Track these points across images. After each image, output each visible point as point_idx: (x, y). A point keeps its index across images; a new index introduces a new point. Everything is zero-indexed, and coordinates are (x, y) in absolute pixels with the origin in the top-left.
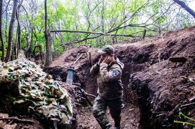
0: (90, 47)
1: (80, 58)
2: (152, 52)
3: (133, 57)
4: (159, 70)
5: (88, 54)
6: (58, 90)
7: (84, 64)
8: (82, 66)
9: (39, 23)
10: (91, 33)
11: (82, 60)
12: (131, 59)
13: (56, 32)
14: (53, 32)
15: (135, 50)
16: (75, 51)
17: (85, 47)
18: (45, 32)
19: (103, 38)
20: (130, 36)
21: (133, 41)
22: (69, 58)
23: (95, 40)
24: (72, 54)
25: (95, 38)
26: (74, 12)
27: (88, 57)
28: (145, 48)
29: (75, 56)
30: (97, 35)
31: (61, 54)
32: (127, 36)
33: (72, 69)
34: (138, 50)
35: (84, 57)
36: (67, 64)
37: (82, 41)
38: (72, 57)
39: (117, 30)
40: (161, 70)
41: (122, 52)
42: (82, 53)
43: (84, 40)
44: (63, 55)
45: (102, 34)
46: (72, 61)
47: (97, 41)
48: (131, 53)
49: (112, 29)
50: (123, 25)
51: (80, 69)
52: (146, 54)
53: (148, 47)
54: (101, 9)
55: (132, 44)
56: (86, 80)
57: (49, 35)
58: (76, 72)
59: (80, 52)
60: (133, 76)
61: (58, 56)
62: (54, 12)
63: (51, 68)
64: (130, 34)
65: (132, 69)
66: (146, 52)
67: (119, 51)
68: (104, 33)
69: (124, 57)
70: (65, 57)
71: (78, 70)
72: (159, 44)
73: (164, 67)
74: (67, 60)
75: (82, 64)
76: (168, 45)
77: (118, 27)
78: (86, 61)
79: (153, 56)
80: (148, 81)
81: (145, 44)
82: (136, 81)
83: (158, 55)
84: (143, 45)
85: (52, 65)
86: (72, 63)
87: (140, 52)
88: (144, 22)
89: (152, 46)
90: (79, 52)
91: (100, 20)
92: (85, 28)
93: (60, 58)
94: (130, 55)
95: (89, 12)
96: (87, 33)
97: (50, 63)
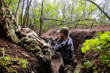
1: (57, 34)
2: (94, 35)
3: (84, 37)
8: (57, 38)
9: (38, 13)
10: (64, 22)
11: (58, 36)
12: (83, 38)
13: (46, 19)
14: (44, 19)
15: (85, 33)
16: (55, 30)
18: (40, 19)
19: (71, 25)
20: (85, 25)
22: (51, 33)
24: (53, 32)
25: (66, 24)
26: (56, 9)
28: (91, 33)
32: (83, 25)
33: (51, 39)
36: (50, 37)
37: (59, 25)
38: (53, 33)
39: (79, 21)
41: (79, 34)
43: (60, 25)
44: (48, 32)
45: (70, 23)
46: (53, 35)
48: (83, 35)
49: (76, 20)
53: (92, 32)
54: (71, 9)
55: (84, 30)
57: (42, 20)
62: (46, 8)
66: (91, 35)
67: (77, 33)
68: (71, 22)
69: (79, 36)
71: (55, 40)
74: (50, 35)
79: (94, 37)
84: (90, 31)
87: (88, 34)
89: (94, 32)
92: (62, 18)
93: (46, 33)
94: (82, 35)
96: (62, 21)
97: (41, 35)
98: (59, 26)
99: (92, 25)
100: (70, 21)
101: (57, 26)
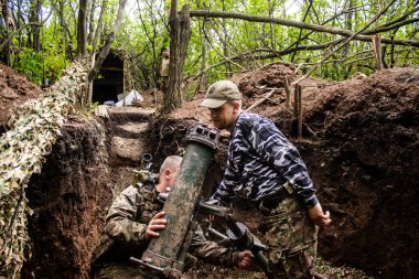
0: (304, 70)
1: (265, 103)
5: (292, 90)
14: (198, 15)
16: (253, 79)
17: (287, 70)
24: (242, 87)
27: (292, 98)
29: (250, 95)
35: (276, 99)
37: (281, 54)
39: (398, 27)
42: (273, 86)
43: (286, 52)
45: (347, 35)
57: (184, 24)
59: (268, 82)
63: (173, 122)
77: (403, 18)
78: (281, 114)
85: (177, 115)
90: (263, 82)
96: (302, 27)
97: (177, 105)
98: (286, 59)
101: (272, 56)
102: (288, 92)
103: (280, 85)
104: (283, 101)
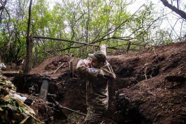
0: (73, 56)
1: (61, 68)
2: (137, 66)
3: (116, 70)
4: (151, 90)
5: (70, 63)
6: (16, 112)
7: (65, 74)
8: (62, 76)
10: (74, 42)
11: (63, 70)
14: (35, 38)
15: (119, 63)
16: (57, 59)
17: (67, 56)
18: (27, 37)
19: (86, 48)
20: (114, 48)
21: (117, 54)
22: (49, 66)
23: (78, 49)
24: (53, 63)
25: (79, 47)
27: (70, 66)
28: (129, 61)
29: (56, 65)
30: (80, 45)
31: (43, 61)
32: (110, 48)
33: (48, 78)
34: (122, 63)
35: (65, 66)
36: (47, 73)
37: (64, 50)
38: (53, 65)
39: (101, 41)
40: (153, 89)
43: (66, 49)
45: (85, 45)
46: (53, 69)
47: (80, 51)
49: (96, 40)
50: (106, 37)
51: (60, 79)
52: (131, 67)
53: (133, 61)
54: (86, 20)
55: (116, 57)
56: (66, 91)
57: (31, 41)
58: (56, 82)
59: (62, 61)
60: (118, 93)
61: (39, 63)
63: (30, 76)
64: (113, 46)
65: (115, 83)
66: (131, 66)
68: (88, 44)
70: (45, 65)
71: (57, 80)
72: (144, 59)
73: (158, 87)
74: (47, 68)
75: (62, 74)
76: (155, 60)
77: (102, 38)
78: (67, 71)
79: (139, 71)
80: (138, 103)
81: (129, 58)
82: (122, 100)
83: (143, 69)
84: (127, 58)
85: (31, 73)
86: (52, 72)
87: (125, 65)
88: (127, 36)
89: (137, 60)
90: (60, 61)
91: (85, 30)
92: (69, 37)
93: (41, 65)
95: (74, 22)
96: (71, 42)
97: (30, 69)
98: (66, 51)
99: (129, 47)
100: (84, 42)
101: (61, 51)
102: (68, 64)
103: (65, 61)
104: (67, 67)
